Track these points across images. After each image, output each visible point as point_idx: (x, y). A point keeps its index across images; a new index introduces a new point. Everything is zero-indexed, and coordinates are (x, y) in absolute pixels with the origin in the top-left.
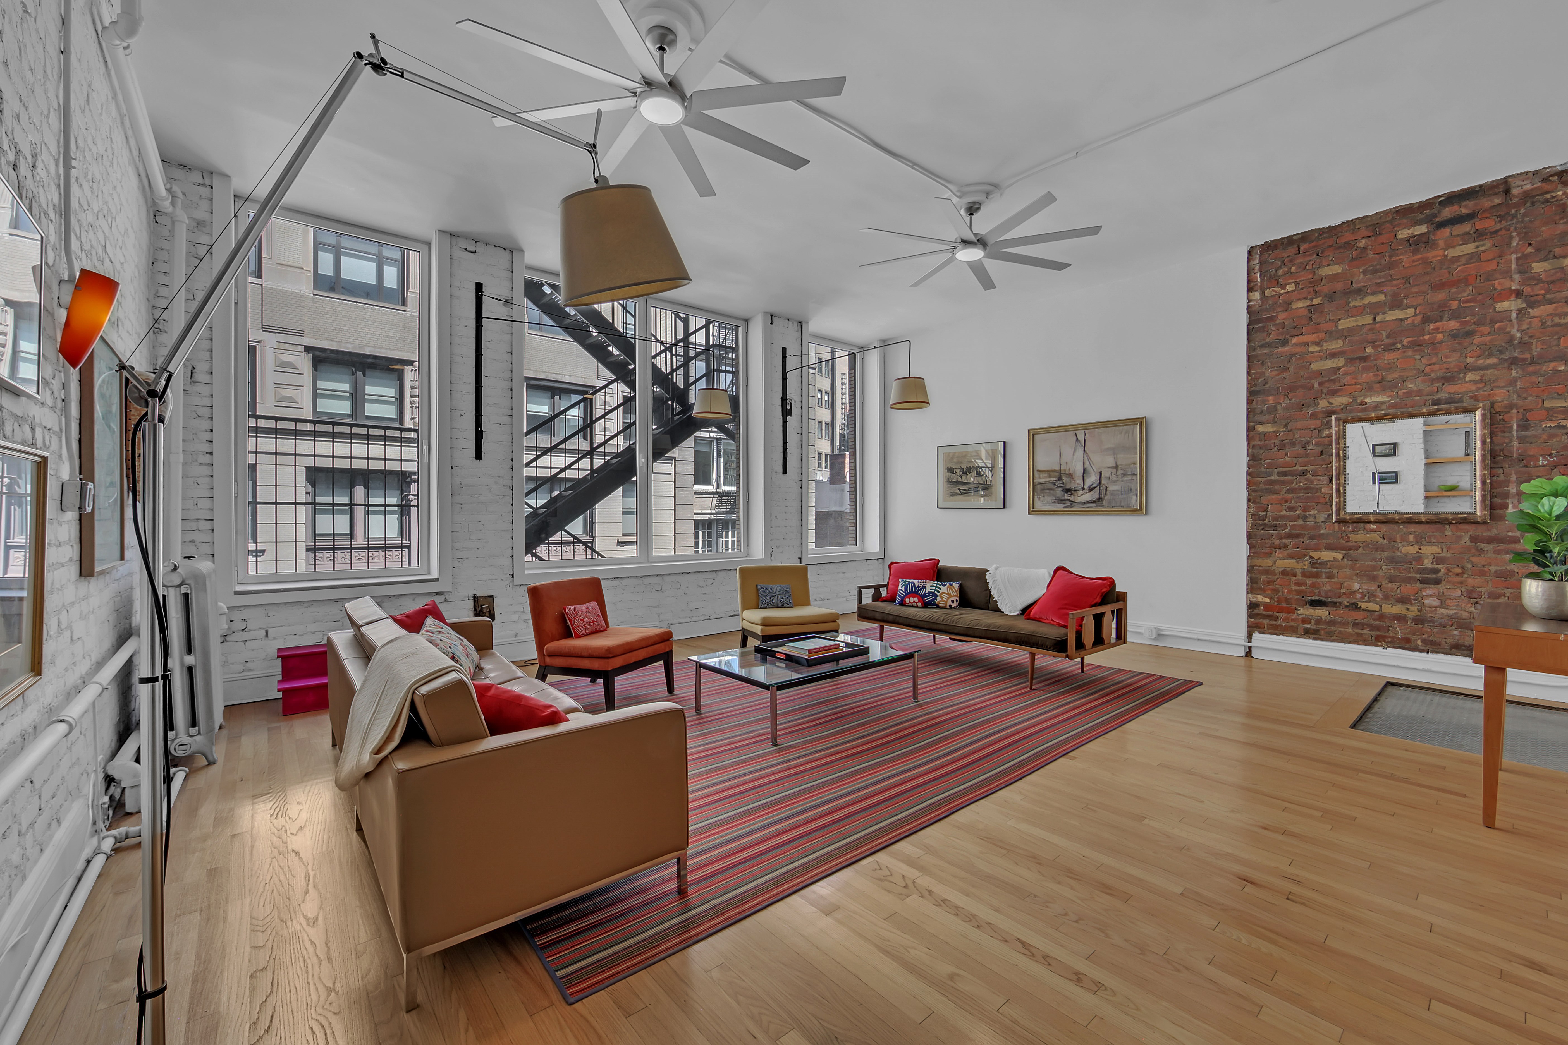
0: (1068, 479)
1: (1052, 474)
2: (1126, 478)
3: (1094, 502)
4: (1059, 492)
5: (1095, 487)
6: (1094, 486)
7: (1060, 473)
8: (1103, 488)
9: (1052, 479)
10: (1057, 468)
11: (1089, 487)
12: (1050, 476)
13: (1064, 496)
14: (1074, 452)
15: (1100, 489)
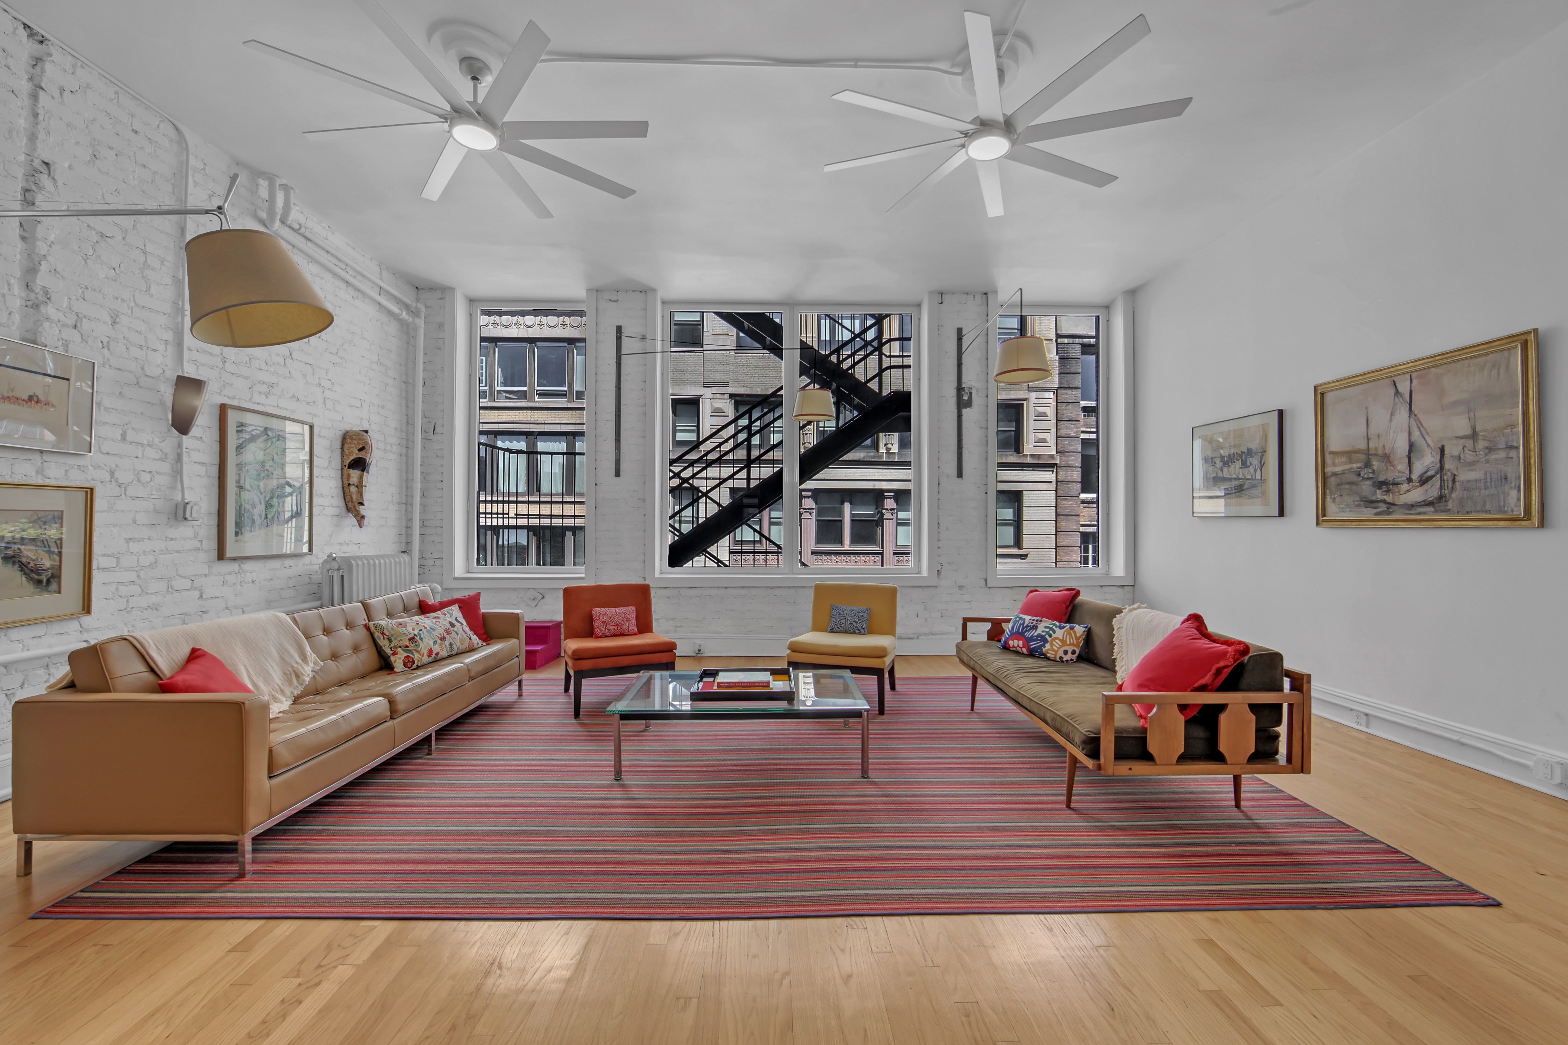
0: (1382, 465)
1: (1354, 456)
2: (1493, 457)
3: (1430, 504)
4: (1366, 488)
5: (1432, 477)
6: (1430, 474)
7: (1369, 455)
8: (1448, 477)
9: (1355, 466)
10: (1362, 445)
11: (1421, 476)
12: (1351, 461)
13: (1375, 493)
14: (1392, 414)
15: (1442, 480)
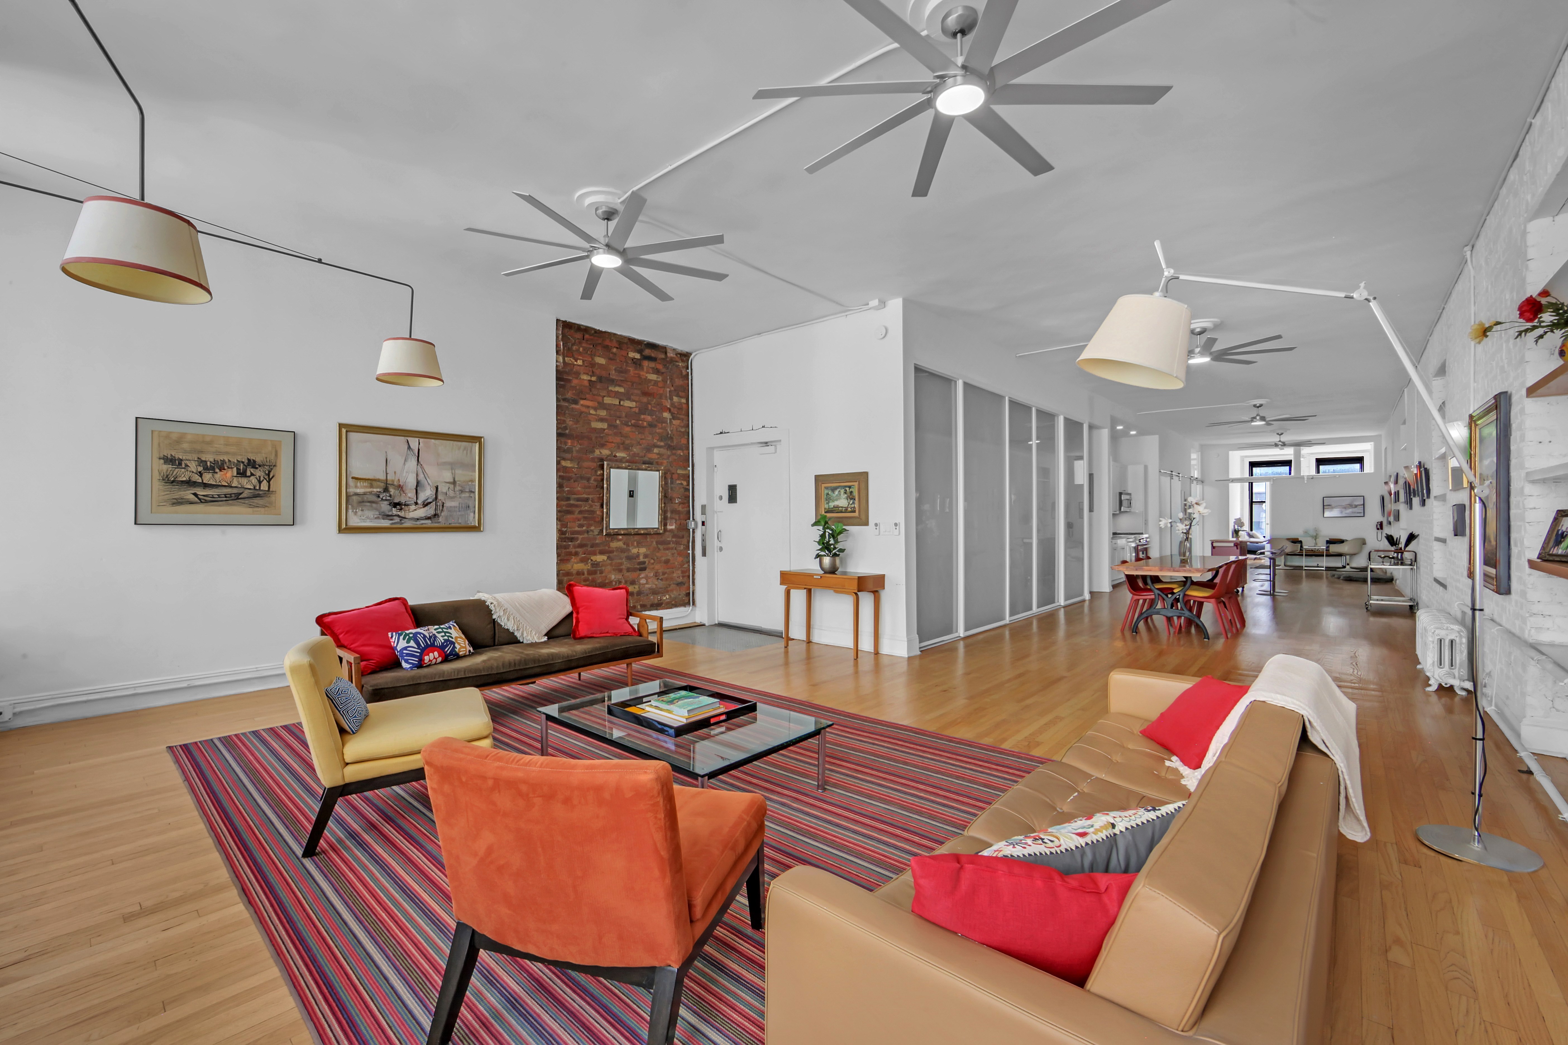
0: (397, 492)
1: (374, 483)
2: (463, 495)
3: (429, 518)
4: (385, 507)
5: (430, 503)
6: (429, 501)
7: (387, 484)
8: (439, 504)
9: (375, 490)
10: (383, 477)
11: (424, 502)
12: (372, 486)
13: (391, 510)
14: (405, 460)
15: (436, 505)
